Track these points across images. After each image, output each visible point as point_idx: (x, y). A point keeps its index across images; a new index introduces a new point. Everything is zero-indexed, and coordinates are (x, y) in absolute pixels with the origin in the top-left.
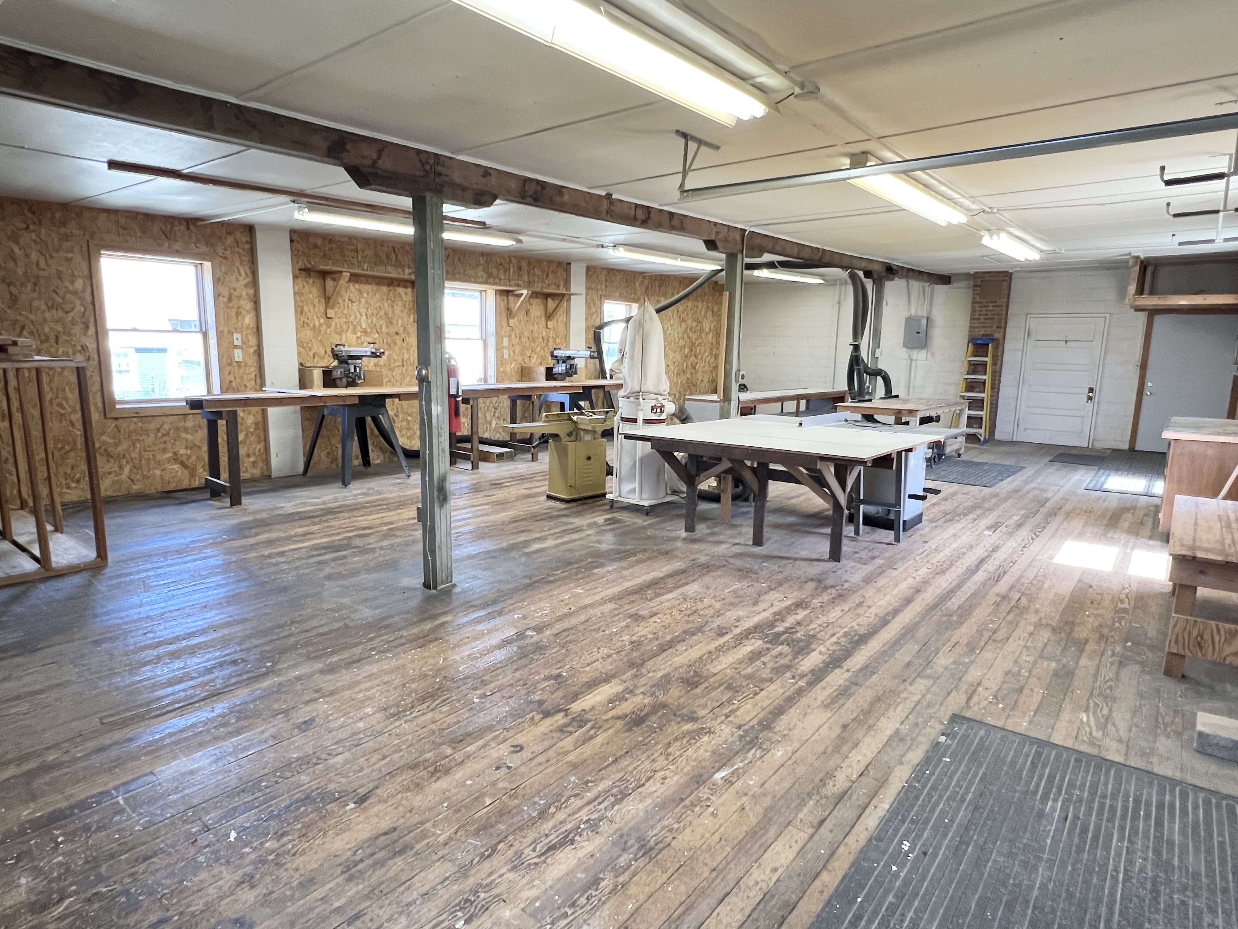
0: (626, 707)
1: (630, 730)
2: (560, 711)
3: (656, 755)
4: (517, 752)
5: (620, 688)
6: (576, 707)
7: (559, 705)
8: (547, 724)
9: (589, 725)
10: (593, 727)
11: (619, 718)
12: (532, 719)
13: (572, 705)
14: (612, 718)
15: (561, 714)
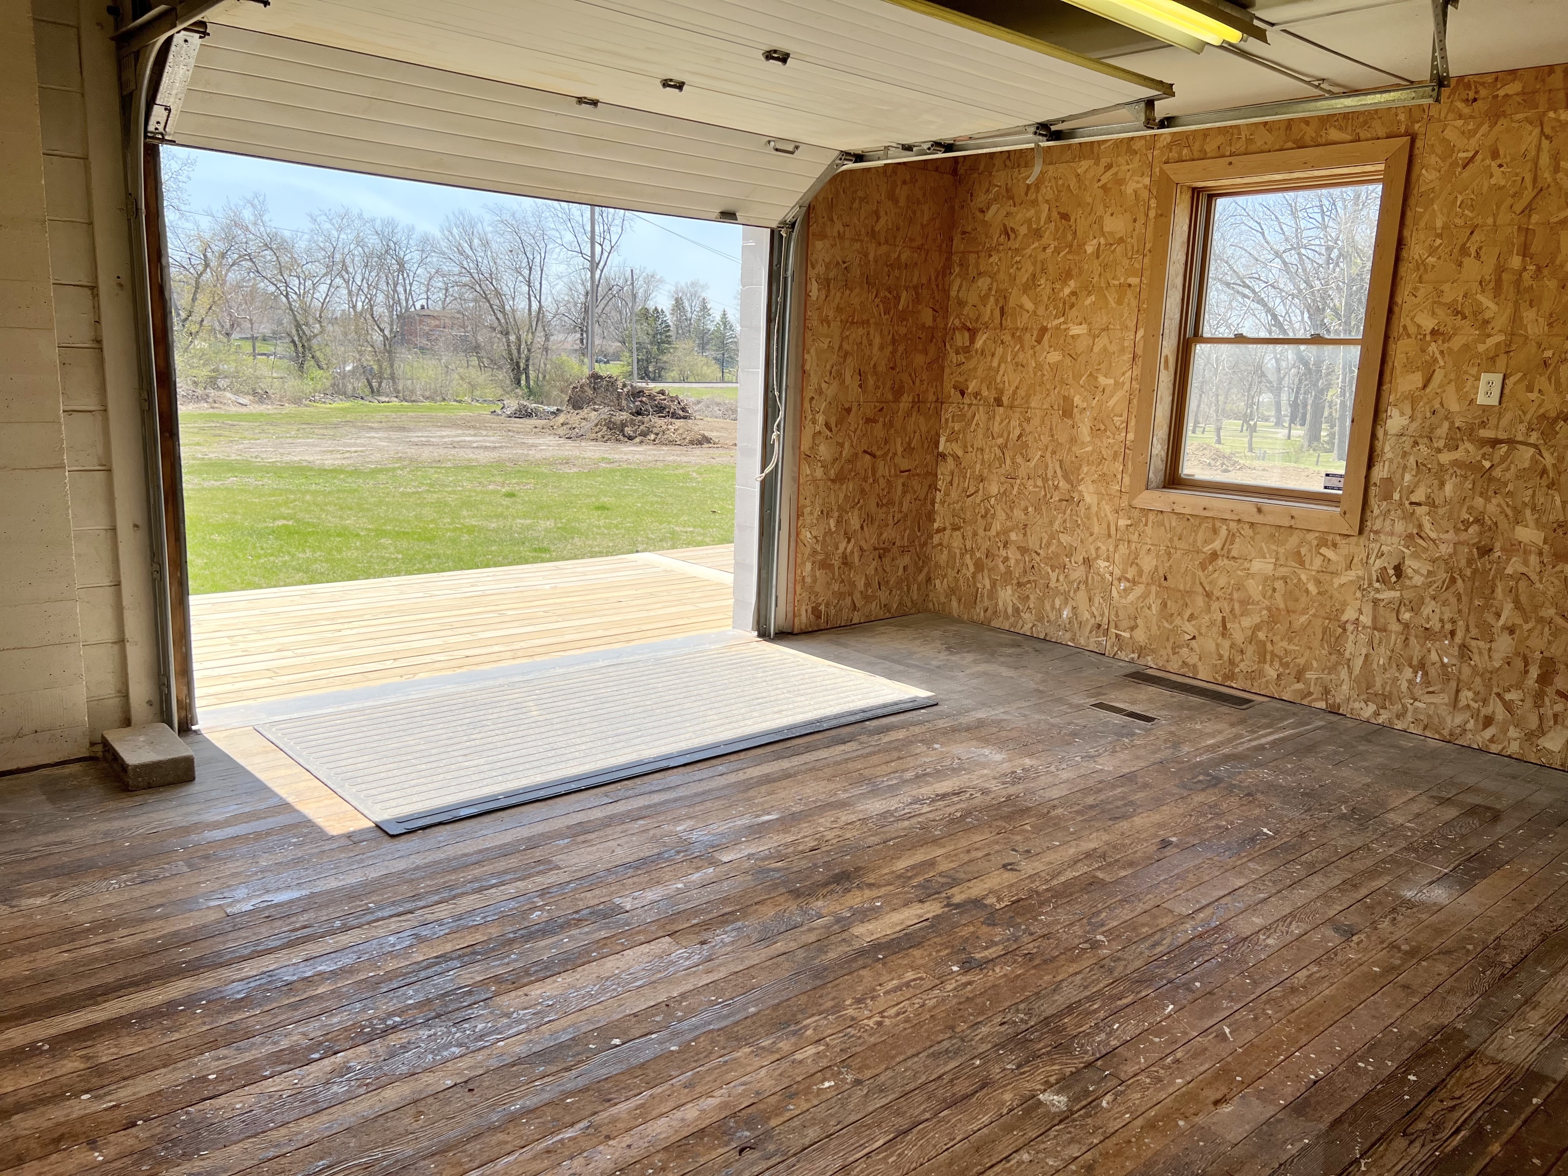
0: (857, 899)
1: (858, 869)
2: (957, 906)
3: (834, 841)
4: (1011, 864)
5: (859, 930)
6: (932, 909)
7: (961, 913)
8: (976, 890)
9: (915, 882)
10: (910, 878)
11: (871, 886)
12: (999, 899)
13: (939, 912)
14: (880, 886)
15: (957, 899)
